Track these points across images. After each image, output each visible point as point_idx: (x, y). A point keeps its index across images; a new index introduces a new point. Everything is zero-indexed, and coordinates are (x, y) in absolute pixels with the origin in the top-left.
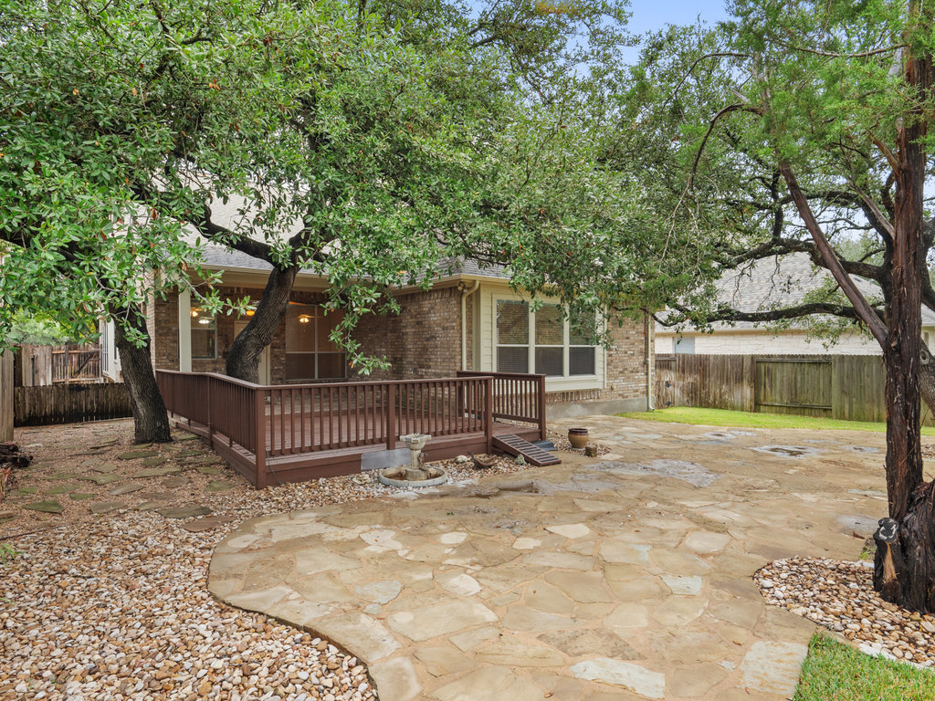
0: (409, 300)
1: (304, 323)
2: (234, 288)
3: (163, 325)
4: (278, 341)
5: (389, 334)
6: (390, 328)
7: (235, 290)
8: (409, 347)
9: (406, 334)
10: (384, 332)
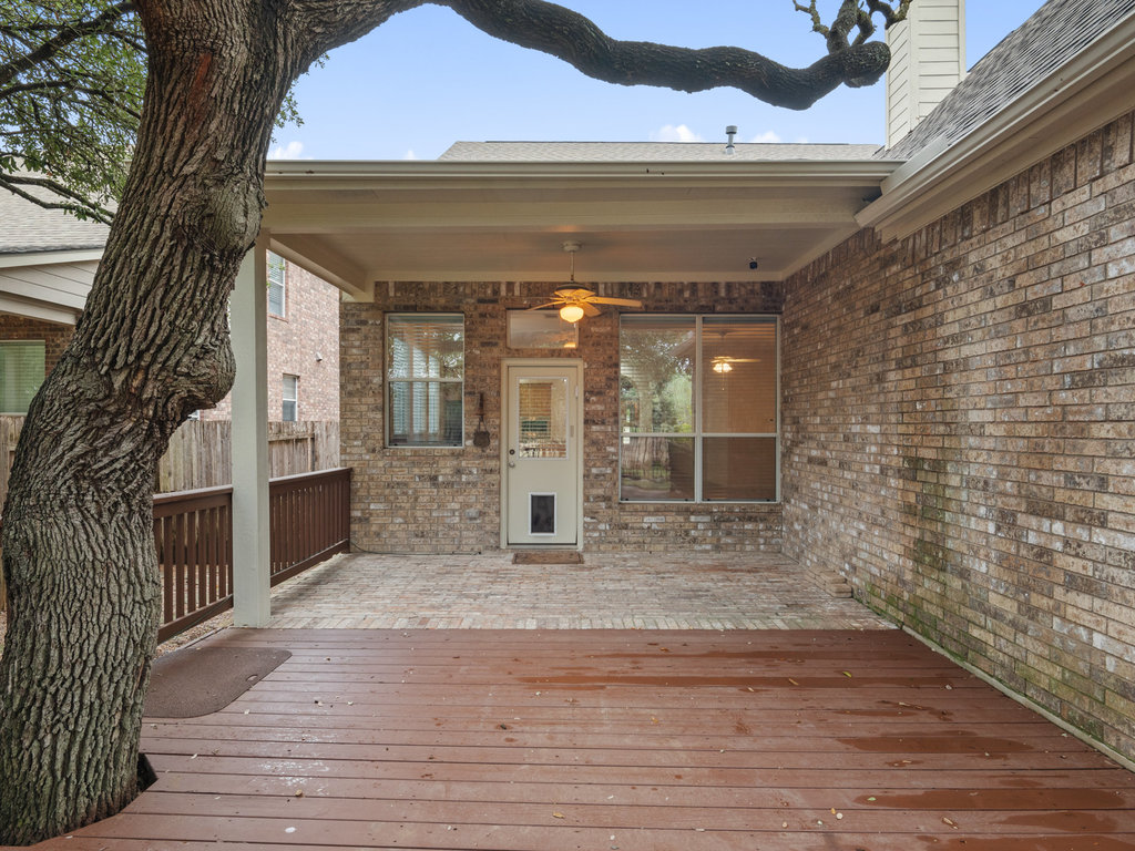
0: (978, 225)
1: (723, 374)
2: (499, 283)
3: (355, 373)
4: (600, 407)
5: (892, 376)
6: (896, 354)
7: (503, 289)
8: (974, 416)
9: (963, 365)
10: (876, 368)
